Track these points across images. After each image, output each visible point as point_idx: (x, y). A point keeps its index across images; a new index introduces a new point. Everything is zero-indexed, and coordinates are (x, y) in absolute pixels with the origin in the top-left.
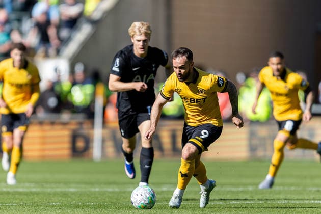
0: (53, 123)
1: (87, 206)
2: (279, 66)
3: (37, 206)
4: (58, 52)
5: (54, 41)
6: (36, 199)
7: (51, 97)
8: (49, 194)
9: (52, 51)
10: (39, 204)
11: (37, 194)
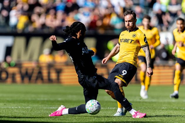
0: (164, 66)
1: (181, 109)
2: (182, 26)
3: (155, 109)
4: (167, 29)
5: (165, 23)
6: (154, 105)
7: (163, 52)
8: (161, 103)
9: (164, 28)
10: (156, 108)
11: (155, 103)
